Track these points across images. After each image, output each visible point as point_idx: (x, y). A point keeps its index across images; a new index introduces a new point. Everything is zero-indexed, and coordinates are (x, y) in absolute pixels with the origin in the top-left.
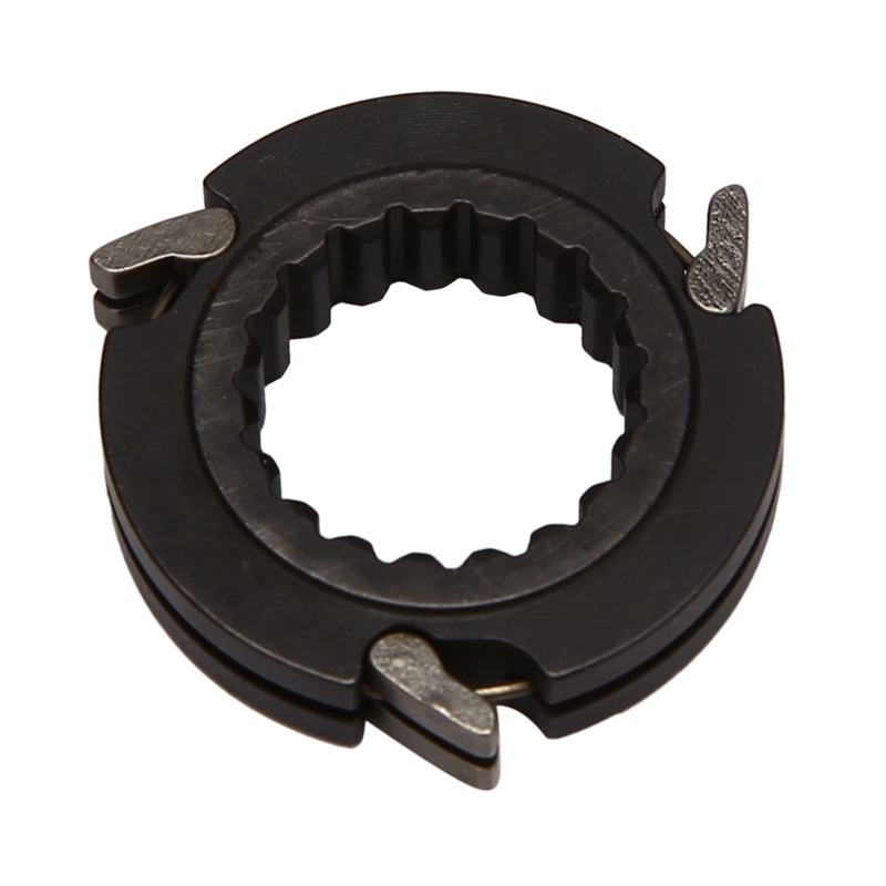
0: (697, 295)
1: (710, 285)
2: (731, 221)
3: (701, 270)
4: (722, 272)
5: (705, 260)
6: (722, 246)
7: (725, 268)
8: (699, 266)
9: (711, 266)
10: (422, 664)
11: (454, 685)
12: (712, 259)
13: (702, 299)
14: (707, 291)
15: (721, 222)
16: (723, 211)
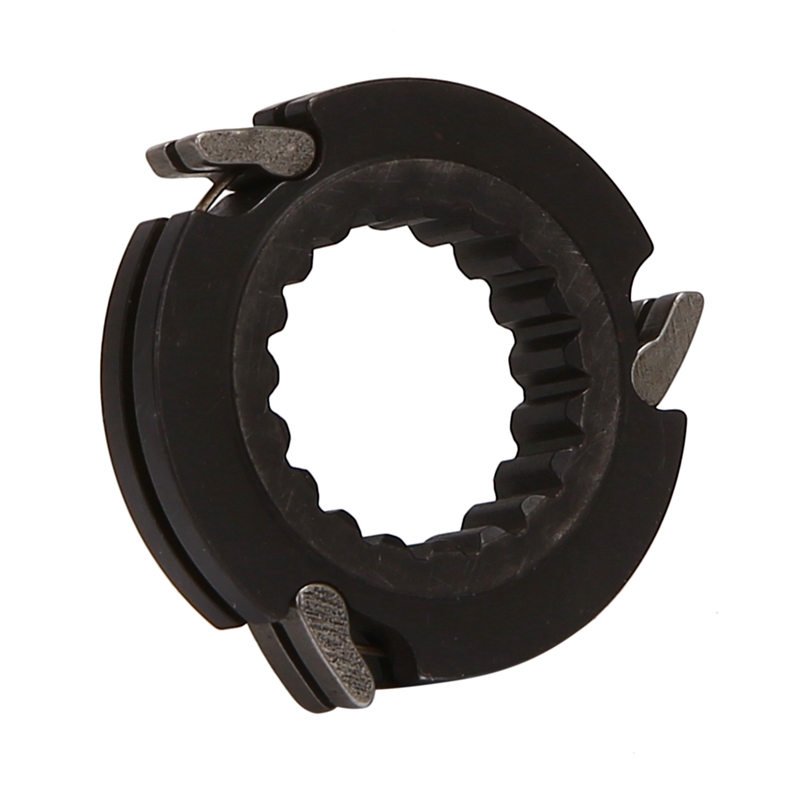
0: (327, 592)
1: (325, 607)
2: (350, 670)
3: (340, 614)
4: (325, 625)
5: (342, 624)
6: (341, 645)
7: (325, 629)
8: (343, 616)
9: (336, 623)
10: (277, 158)
11: (246, 160)
12: (339, 629)
13: (323, 592)
14: (324, 600)
15: (355, 664)
16: (360, 674)
